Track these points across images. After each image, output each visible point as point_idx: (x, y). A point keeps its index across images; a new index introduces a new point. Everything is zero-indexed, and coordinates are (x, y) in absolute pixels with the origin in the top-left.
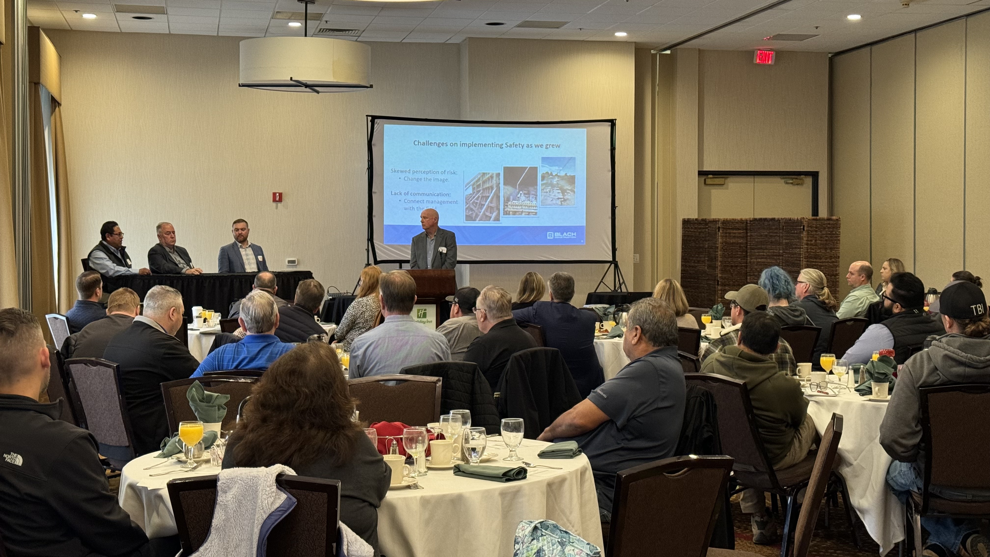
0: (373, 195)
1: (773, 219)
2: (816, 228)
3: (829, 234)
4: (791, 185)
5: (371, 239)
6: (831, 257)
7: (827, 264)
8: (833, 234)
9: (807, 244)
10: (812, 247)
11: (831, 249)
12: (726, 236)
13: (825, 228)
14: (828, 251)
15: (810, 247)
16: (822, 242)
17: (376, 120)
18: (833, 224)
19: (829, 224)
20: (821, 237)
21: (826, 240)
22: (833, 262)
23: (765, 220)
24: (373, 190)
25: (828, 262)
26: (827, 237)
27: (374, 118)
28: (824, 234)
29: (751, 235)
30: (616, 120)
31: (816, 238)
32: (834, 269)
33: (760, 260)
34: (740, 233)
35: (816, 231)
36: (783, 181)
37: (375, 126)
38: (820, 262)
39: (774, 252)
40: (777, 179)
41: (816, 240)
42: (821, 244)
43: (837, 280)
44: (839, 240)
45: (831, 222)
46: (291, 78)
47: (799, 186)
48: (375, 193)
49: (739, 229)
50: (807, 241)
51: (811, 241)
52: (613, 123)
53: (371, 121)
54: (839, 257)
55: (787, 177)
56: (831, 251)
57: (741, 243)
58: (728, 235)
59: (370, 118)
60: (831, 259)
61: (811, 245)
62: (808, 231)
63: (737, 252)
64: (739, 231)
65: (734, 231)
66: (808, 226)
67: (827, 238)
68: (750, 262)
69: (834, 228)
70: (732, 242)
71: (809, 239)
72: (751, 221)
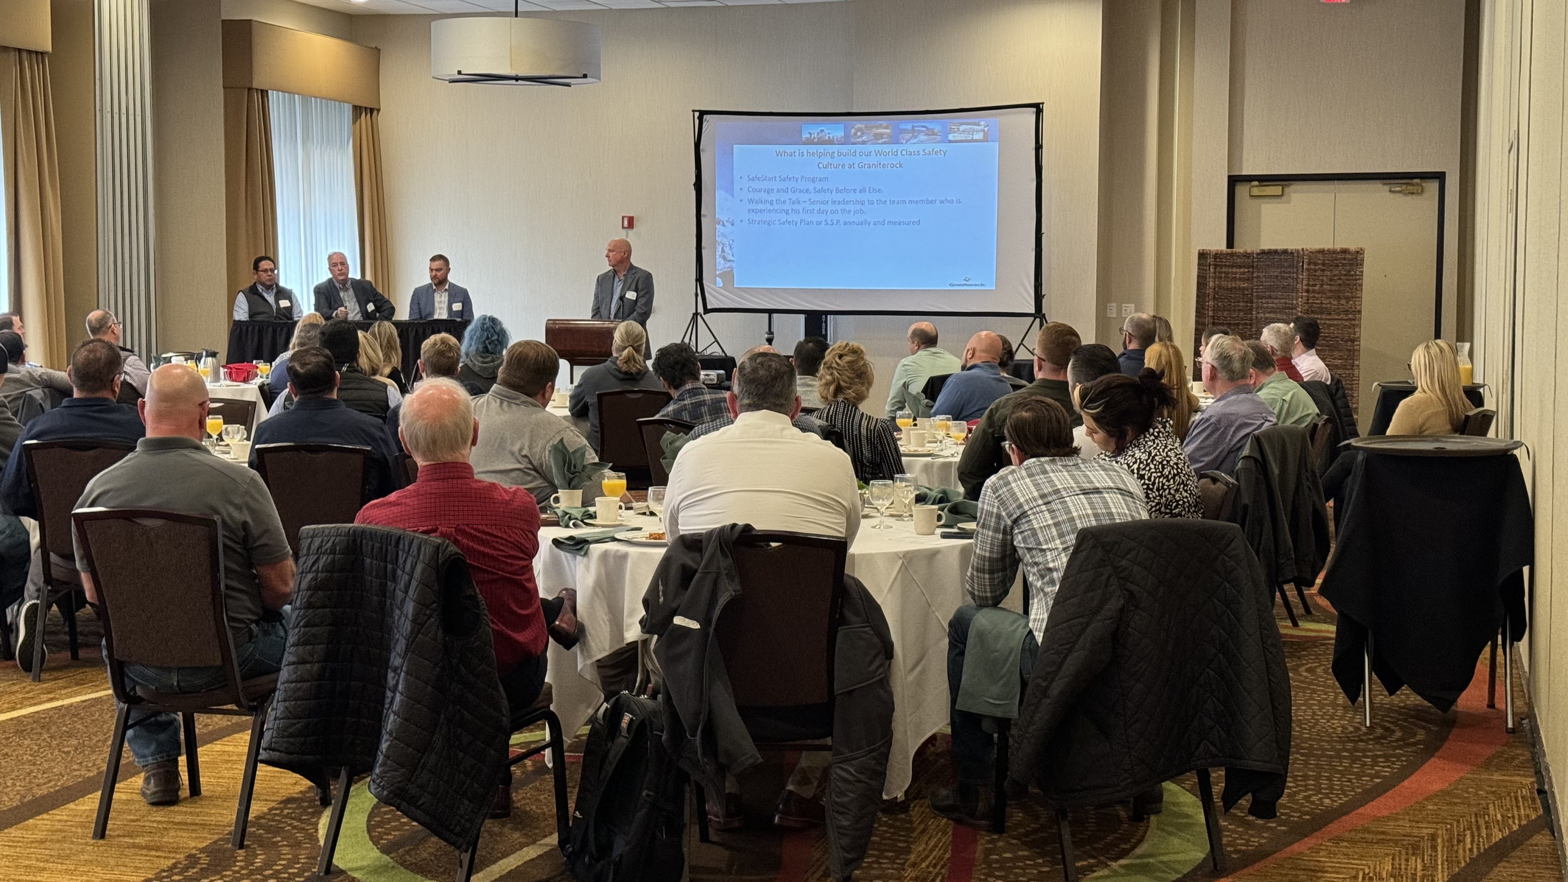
0: (702, 219)
1: (1285, 252)
2: (1323, 265)
3: (1345, 275)
4: (1401, 195)
5: (699, 279)
6: (1346, 312)
7: (1340, 322)
8: (1352, 275)
9: (1308, 291)
10: (1317, 295)
11: (1348, 299)
12: (1221, 277)
13: (1337, 266)
14: (1343, 302)
15: (1312, 295)
16: (1333, 288)
17: (705, 117)
18: (1352, 260)
19: (1344, 259)
20: (1331, 280)
21: (1340, 285)
22: (1351, 320)
23: (1275, 252)
24: (702, 213)
25: (1342, 319)
26: (1340, 279)
27: (702, 113)
28: (1335, 275)
29: (1258, 277)
30: (1043, 103)
31: (1322, 280)
32: (1351, 330)
33: (1268, 315)
34: (1244, 273)
35: (1323, 270)
36: (1387, 188)
37: (704, 124)
38: (1329, 320)
39: (1286, 303)
40: (1377, 185)
41: (1322, 285)
42: (1331, 291)
43: (1356, 348)
44: (1361, 285)
45: (1348, 256)
46: (459, 73)
47: (1414, 196)
48: (705, 216)
49: (1241, 267)
50: (1308, 285)
51: (1315, 285)
52: (1038, 108)
53: (698, 118)
54: (1360, 312)
55: (1392, 181)
56: (1347, 302)
57: (1244, 288)
58: (1223, 275)
59: (697, 114)
60: (1347, 315)
61: (1314, 291)
62: (1308, 270)
63: (1239, 302)
64: (1242, 270)
65: (1234, 270)
66: (1309, 263)
67: (1340, 282)
68: (1257, 318)
69: (1352, 264)
70: (1230, 286)
71: (1311, 283)
72: (1258, 254)
